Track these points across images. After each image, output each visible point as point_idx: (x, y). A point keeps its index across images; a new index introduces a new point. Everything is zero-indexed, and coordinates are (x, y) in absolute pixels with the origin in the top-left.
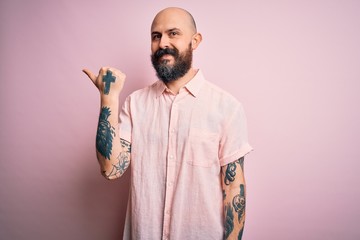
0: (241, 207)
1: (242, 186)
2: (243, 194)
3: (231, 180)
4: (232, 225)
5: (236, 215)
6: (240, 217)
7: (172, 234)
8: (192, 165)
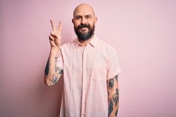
0: (117, 100)
1: (117, 90)
2: (117, 93)
3: (111, 87)
4: (112, 108)
5: (114, 103)
6: (116, 104)
7: (86, 114)
8: (95, 80)
